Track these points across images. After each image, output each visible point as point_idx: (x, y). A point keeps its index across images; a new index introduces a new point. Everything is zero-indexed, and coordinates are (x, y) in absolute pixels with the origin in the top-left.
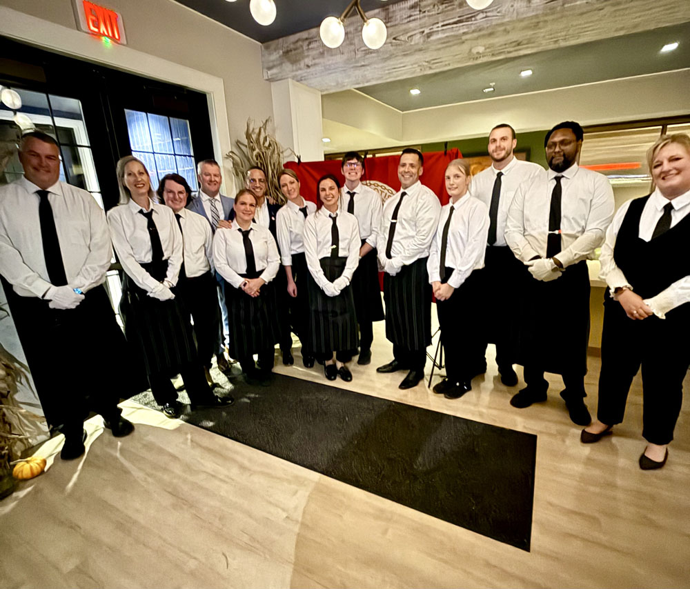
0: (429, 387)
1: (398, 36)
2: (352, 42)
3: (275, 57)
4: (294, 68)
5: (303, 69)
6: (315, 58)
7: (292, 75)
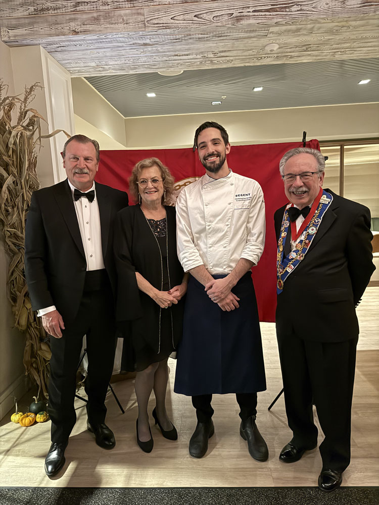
1: (201, 14)
2: (139, 11)
3: (22, 14)
4: (53, 31)
5: (67, 35)
6: (86, 23)
7: (48, 40)
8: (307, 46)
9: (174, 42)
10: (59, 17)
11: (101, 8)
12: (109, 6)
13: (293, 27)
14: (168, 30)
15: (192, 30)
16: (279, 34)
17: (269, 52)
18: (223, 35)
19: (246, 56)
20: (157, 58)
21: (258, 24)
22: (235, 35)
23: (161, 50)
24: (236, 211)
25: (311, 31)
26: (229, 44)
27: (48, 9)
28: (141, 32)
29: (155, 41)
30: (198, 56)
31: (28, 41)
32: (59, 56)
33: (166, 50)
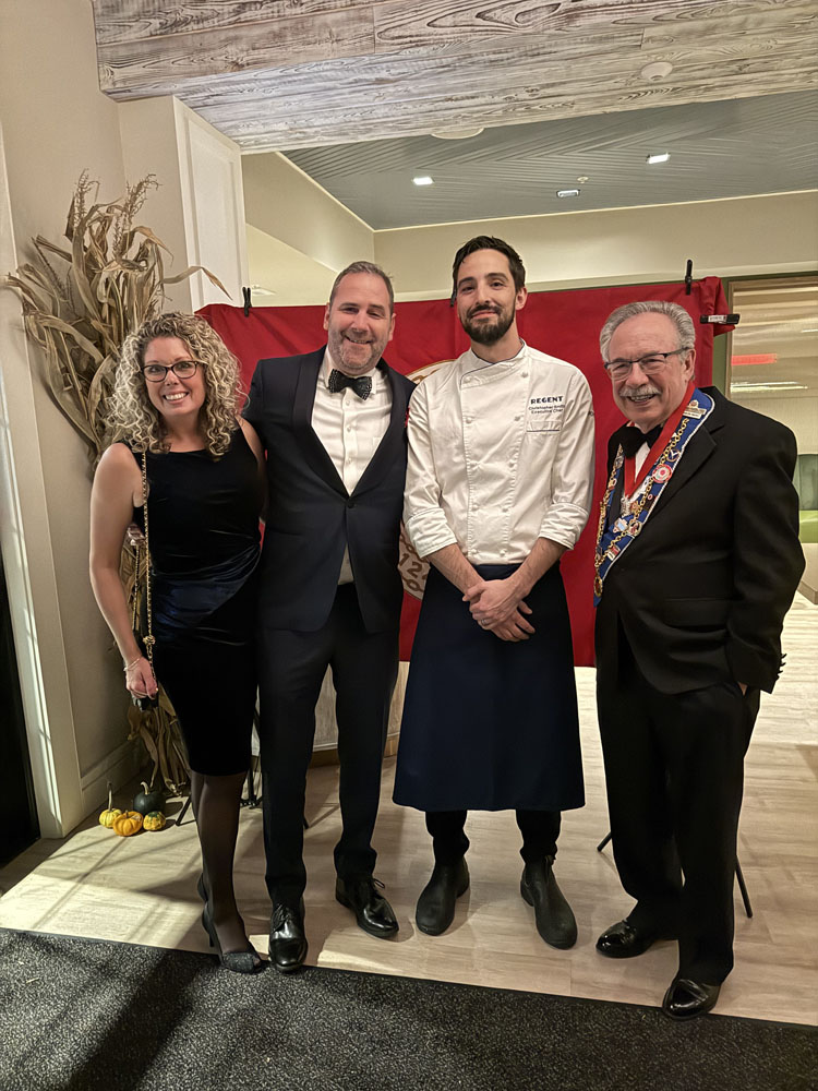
1: (490, 11)
2: (363, 13)
3: (138, 35)
4: (195, 66)
5: (222, 72)
6: (257, 46)
7: (186, 85)
8: (739, 64)
9: (439, 73)
10: (207, 36)
11: (288, 11)
12: (304, 6)
13: (698, 25)
14: (421, 48)
15: (473, 45)
16: (669, 40)
17: (652, 81)
18: (541, 51)
19: (603, 92)
20: (410, 107)
21: (614, 23)
22: (568, 49)
23: (415, 91)
24: (530, 435)
25: (741, 31)
26: (561, 68)
27: (186, 22)
28: (367, 58)
29: (400, 74)
30: (496, 99)
31: (149, 88)
32: (212, 113)
33: (427, 90)
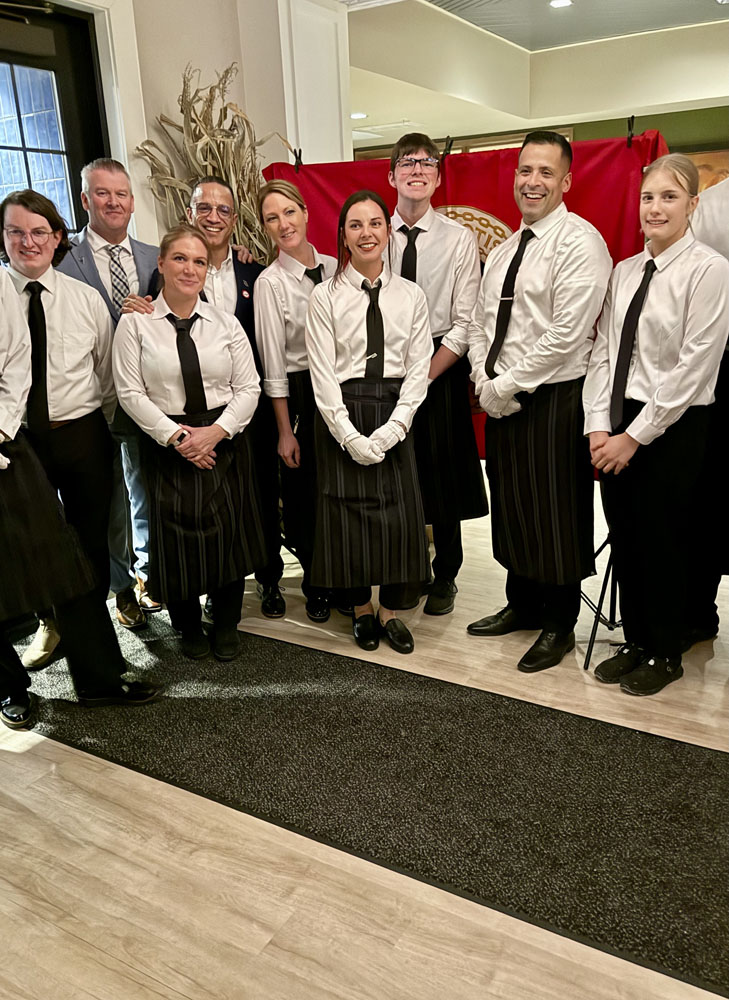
0: (586, 667)
